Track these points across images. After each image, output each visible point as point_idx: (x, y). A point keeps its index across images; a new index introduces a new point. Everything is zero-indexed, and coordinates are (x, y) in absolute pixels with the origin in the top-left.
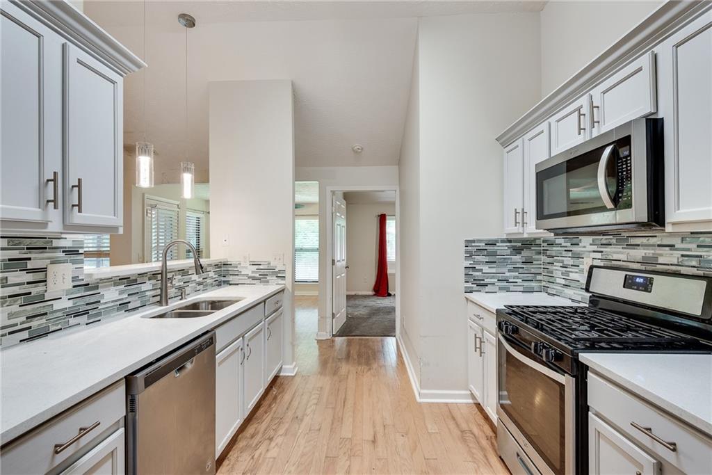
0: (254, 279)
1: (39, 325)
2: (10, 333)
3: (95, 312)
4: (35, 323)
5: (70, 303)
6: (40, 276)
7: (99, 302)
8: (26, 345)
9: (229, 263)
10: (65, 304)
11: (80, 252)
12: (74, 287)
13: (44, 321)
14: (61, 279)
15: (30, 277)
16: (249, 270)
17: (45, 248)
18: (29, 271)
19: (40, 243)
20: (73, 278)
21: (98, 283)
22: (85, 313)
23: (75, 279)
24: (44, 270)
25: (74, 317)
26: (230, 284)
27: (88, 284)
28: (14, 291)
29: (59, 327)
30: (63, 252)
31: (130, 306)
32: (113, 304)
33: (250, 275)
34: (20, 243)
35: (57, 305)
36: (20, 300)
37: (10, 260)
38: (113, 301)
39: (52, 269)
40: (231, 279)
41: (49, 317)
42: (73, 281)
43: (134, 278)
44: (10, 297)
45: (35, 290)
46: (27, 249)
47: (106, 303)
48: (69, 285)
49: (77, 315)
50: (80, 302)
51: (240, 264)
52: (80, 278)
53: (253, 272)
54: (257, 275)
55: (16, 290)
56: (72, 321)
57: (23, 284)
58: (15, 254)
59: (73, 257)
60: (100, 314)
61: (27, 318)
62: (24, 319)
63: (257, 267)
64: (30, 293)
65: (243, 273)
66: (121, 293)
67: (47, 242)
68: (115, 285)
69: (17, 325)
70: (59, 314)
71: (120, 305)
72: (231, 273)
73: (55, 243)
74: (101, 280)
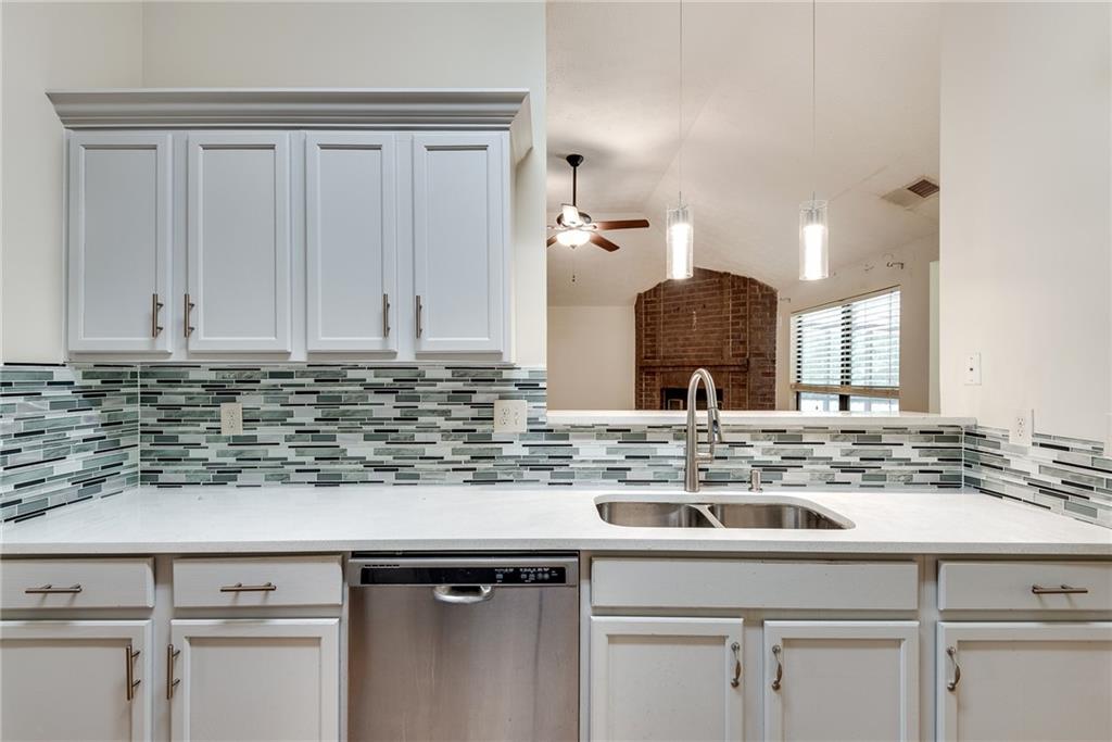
0: (1046, 490)
1: (486, 469)
2: (454, 470)
3: (563, 469)
4: (482, 466)
5: (526, 452)
6: (485, 413)
7: (571, 457)
8: (470, 487)
9: (978, 431)
10: (518, 450)
11: (541, 386)
12: (531, 431)
13: (491, 466)
14: (513, 418)
15: (474, 413)
16: (1033, 462)
17: (493, 380)
18: (474, 406)
19: (488, 375)
20: (528, 419)
21: (568, 430)
22: (549, 468)
23: (531, 421)
24: (490, 405)
25: (531, 469)
26: (983, 491)
27: (552, 431)
28: (458, 425)
29: (511, 477)
30: (516, 385)
31: (630, 476)
32: (594, 465)
33: (1036, 475)
34: (465, 375)
35: (507, 450)
36: (466, 437)
37: (454, 392)
38: (594, 461)
39: (500, 405)
40: (984, 475)
41: (498, 462)
42: (528, 423)
43: (638, 431)
44: (454, 431)
45: (480, 428)
46: (473, 380)
47: (582, 461)
48: (524, 428)
49: (535, 468)
50: (540, 452)
51: (1006, 438)
52: (540, 420)
53: (1043, 469)
54: (1056, 482)
55: (459, 425)
56: (528, 474)
57: (467, 419)
58: (459, 386)
59: (529, 392)
60: (571, 475)
61: (472, 458)
62: (468, 458)
63: (1055, 454)
64: (475, 431)
65: (1013, 466)
66: (610, 451)
67: (498, 373)
68: (600, 436)
69: (460, 462)
70: (512, 462)
71: (608, 469)
72: (984, 459)
73: (506, 374)
74: (573, 426)
